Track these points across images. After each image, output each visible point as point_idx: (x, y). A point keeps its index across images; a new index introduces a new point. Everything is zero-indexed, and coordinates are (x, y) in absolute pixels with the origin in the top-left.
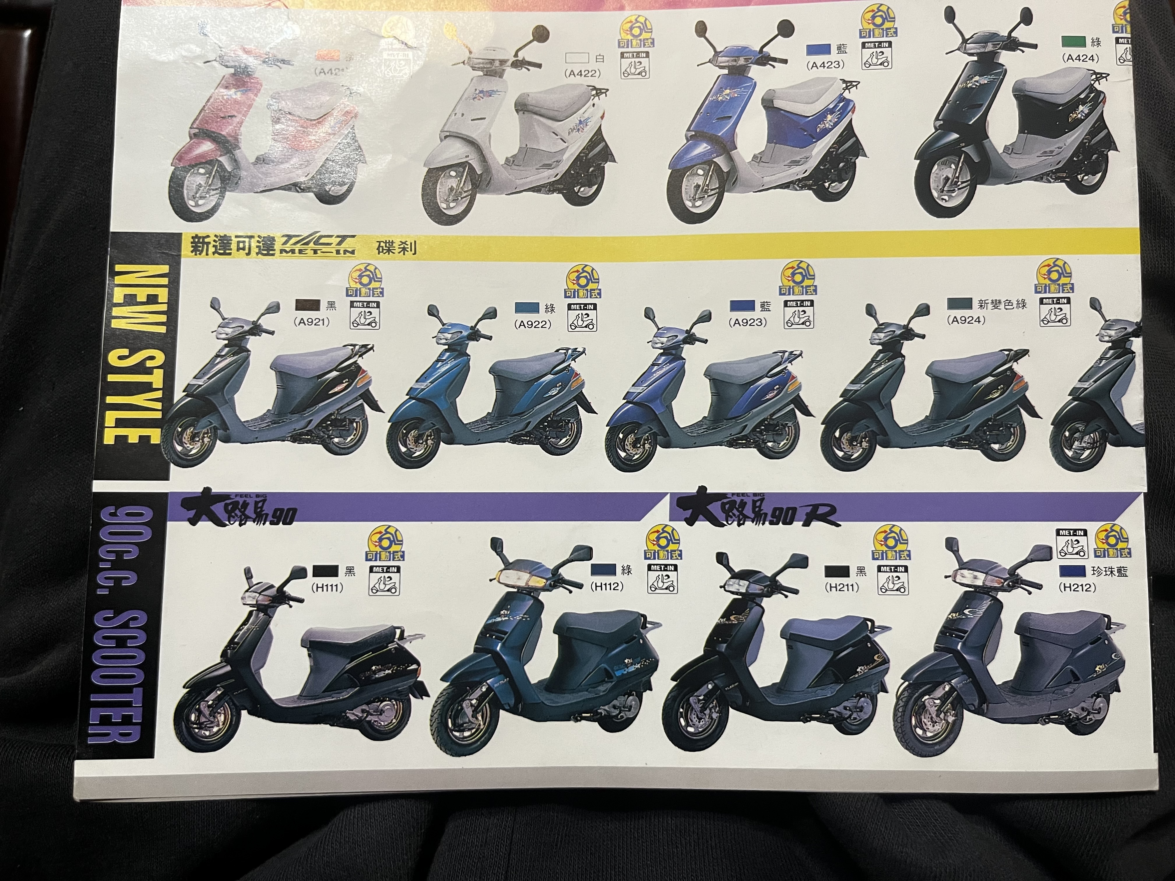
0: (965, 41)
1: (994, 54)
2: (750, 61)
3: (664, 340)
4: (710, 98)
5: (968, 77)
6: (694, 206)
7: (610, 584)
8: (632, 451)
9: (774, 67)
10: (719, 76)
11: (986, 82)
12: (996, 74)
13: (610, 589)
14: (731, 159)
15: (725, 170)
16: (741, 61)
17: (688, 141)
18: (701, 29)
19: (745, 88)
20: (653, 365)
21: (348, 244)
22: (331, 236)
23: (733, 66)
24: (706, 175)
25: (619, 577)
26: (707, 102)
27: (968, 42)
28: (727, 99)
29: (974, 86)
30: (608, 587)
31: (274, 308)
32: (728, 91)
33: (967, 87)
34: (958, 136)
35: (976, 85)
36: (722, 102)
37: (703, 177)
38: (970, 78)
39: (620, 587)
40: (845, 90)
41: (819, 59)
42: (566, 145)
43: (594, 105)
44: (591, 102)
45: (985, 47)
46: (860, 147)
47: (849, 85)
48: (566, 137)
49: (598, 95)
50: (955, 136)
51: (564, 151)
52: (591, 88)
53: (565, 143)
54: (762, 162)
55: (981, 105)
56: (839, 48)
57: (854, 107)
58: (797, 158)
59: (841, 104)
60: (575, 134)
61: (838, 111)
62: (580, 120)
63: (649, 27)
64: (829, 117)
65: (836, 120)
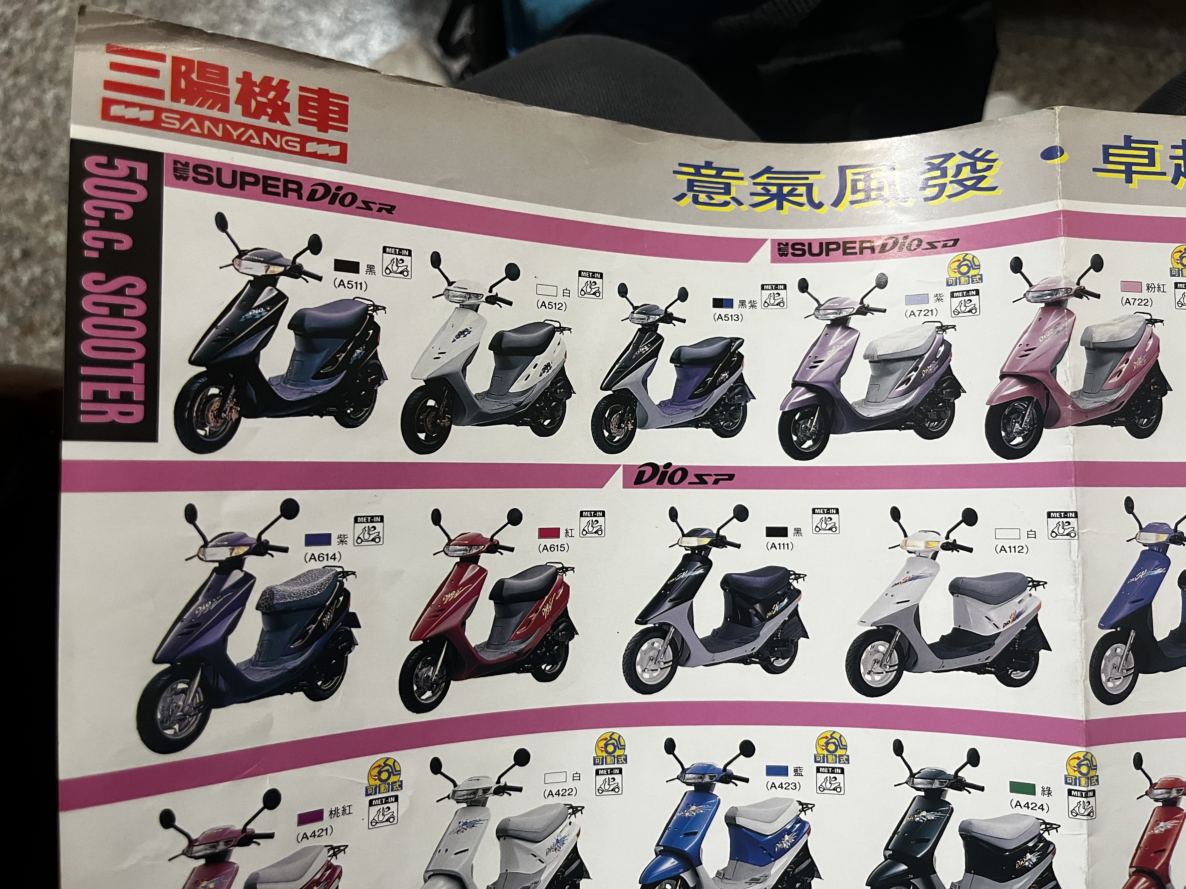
0: (912, 775)
1: (940, 792)
4: (678, 814)
5: (916, 811)
9: (736, 785)
10: (686, 793)
11: (933, 818)
12: (942, 812)
14: (696, 875)
15: (691, 885)
16: (707, 779)
17: (657, 855)
18: (670, 746)
19: (710, 804)
23: (699, 783)
26: (675, 817)
27: (916, 777)
28: (693, 815)
29: (922, 821)
32: (694, 808)
33: (914, 821)
34: (907, 867)
35: (924, 820)
36: (689, 817)
38: (917, 812)
40: (801, 811)
41: (778, 780)
42: (543, 865)
43: (570, 823)
44: (568, 821)
45: (932, 784)
46: (815, 869)
47: (805, 807)
48: (544, 857)
49: (574, 813)
50: (904, 867)
51: (542, 871)
52: (568, 806)
53: (543, 863)
54: (725, 878)
55: (929, 840)
56: (796, 771)
57: (809, 829)
58: (757, 877)
59: (798, 825)
60: (553, 854)
61: (795, 832)
62: (557, 840)
63: (622, 744)
64: (787, 837)
65: (793, 840)
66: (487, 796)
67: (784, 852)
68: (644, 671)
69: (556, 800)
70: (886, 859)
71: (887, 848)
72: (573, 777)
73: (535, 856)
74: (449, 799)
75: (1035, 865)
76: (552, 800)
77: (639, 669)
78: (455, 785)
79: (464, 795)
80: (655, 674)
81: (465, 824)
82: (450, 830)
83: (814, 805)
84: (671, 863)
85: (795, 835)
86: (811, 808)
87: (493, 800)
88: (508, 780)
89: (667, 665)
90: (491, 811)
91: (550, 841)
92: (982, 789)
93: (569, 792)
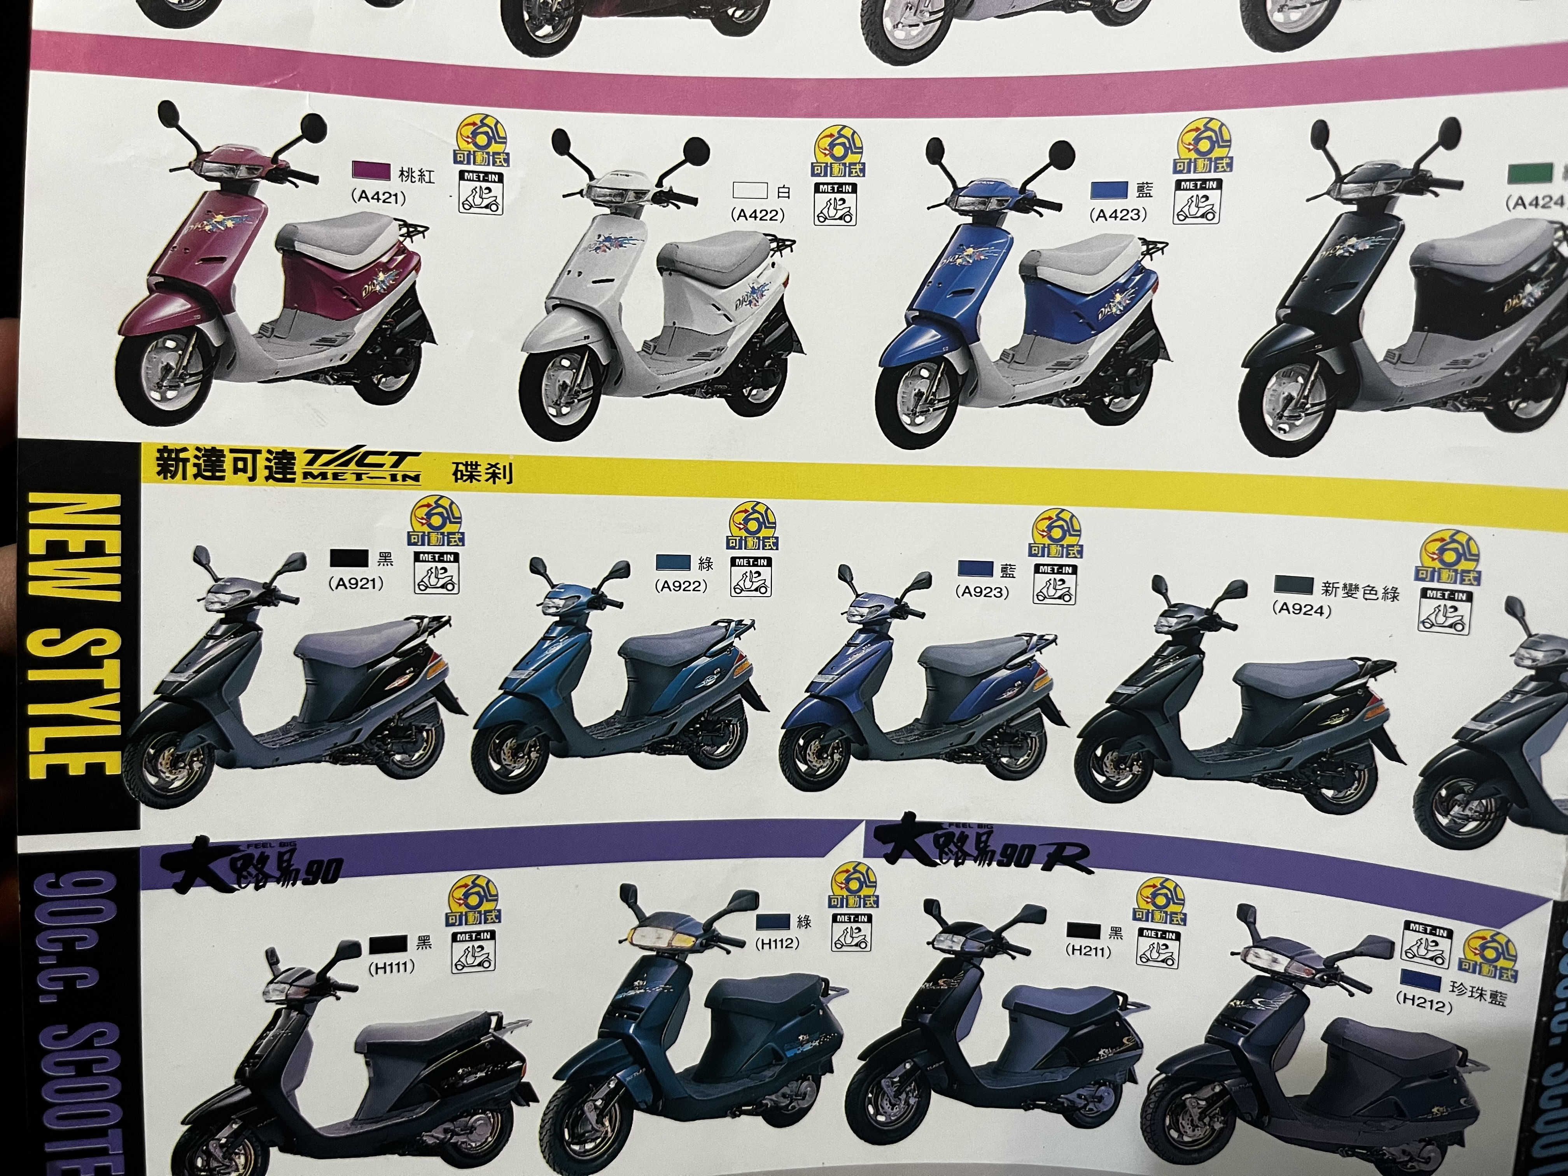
0: (1340, 179)
1: (1386, 201)
2: (1006, 204)
3: (865, 611)
4: (943, 260)
5: (1339, 238)
6: (913, 424)
7: (782, 941)
8: (816, 764)
9: (1041, 215)
10: (958, 227)
11: (1367, 247)
12: (1384, 234)
13: (782, 947)
14: (969, 356)
15: (961, 371)
16: (993, 205)
17: (909, 324)
18: (935, 151)
19: (996, 246)
20: (848, 645)
21: (407, 466)
22: (382, 453)
23: (980, 211)
24: (932, 378)
25: (794, 931)
26: (939, 267)
27: (1345, 181)
28: (969, 262)
29: (1347, 254)
30: (779, 944)
31: (297, 563)
32: (970, 251)
33: (1334, 255)
34: (1313, 333)
35: (1351, 253)
36: (962, 266)
37: (928, 381)
38: (1341, 240)
39: (795, 945)
40: (1145, 255)
41: (1109, 205)
42: (731, 324)
43: (773, 264)
44: (769, 261)
45: (1371, 189)
46: (1161, 345)
47: (1152, 247)
48: (732, 312)
49: (779, 249)
50: (1308, 333)
51: (728, 333)
52: (770, 238)
53: (731, 321)
54: (1015, 362)
55: (1355, 285)
56: (1140, 188)
57: (1156, 282)
58: (1067, 359)
59: (1138, 278)
60: (745, 308)
61: (1132, 288)
62: (753, 288)
63: (858, 144)
64: (1118, 297)
65: (1128, 302)
66: (642, 203)
67: (1112, 319)
68: (896, 26)
69: (751, 225)
70: (1279, 321)
71: (1282, 305)
72: (779, 192)
73: (719, 309)
74: (582, 196)
75: (1538, 302)
76: (744, 225)
77: (888, 23)
78: (592, 178)
79: (605, 196)
80: (915, 31)
81: (608, 239)
82: (584, 245)
83: (1167, 244)
84: (930, 336)
85: (1132, 294)
86: (1162, 249)
87: (650, 210)
88: (674, 183)
89: (934, 17)
90: (648, 227)
91: (741, 289)
92: (1458, 185)
93: (773, 215)
